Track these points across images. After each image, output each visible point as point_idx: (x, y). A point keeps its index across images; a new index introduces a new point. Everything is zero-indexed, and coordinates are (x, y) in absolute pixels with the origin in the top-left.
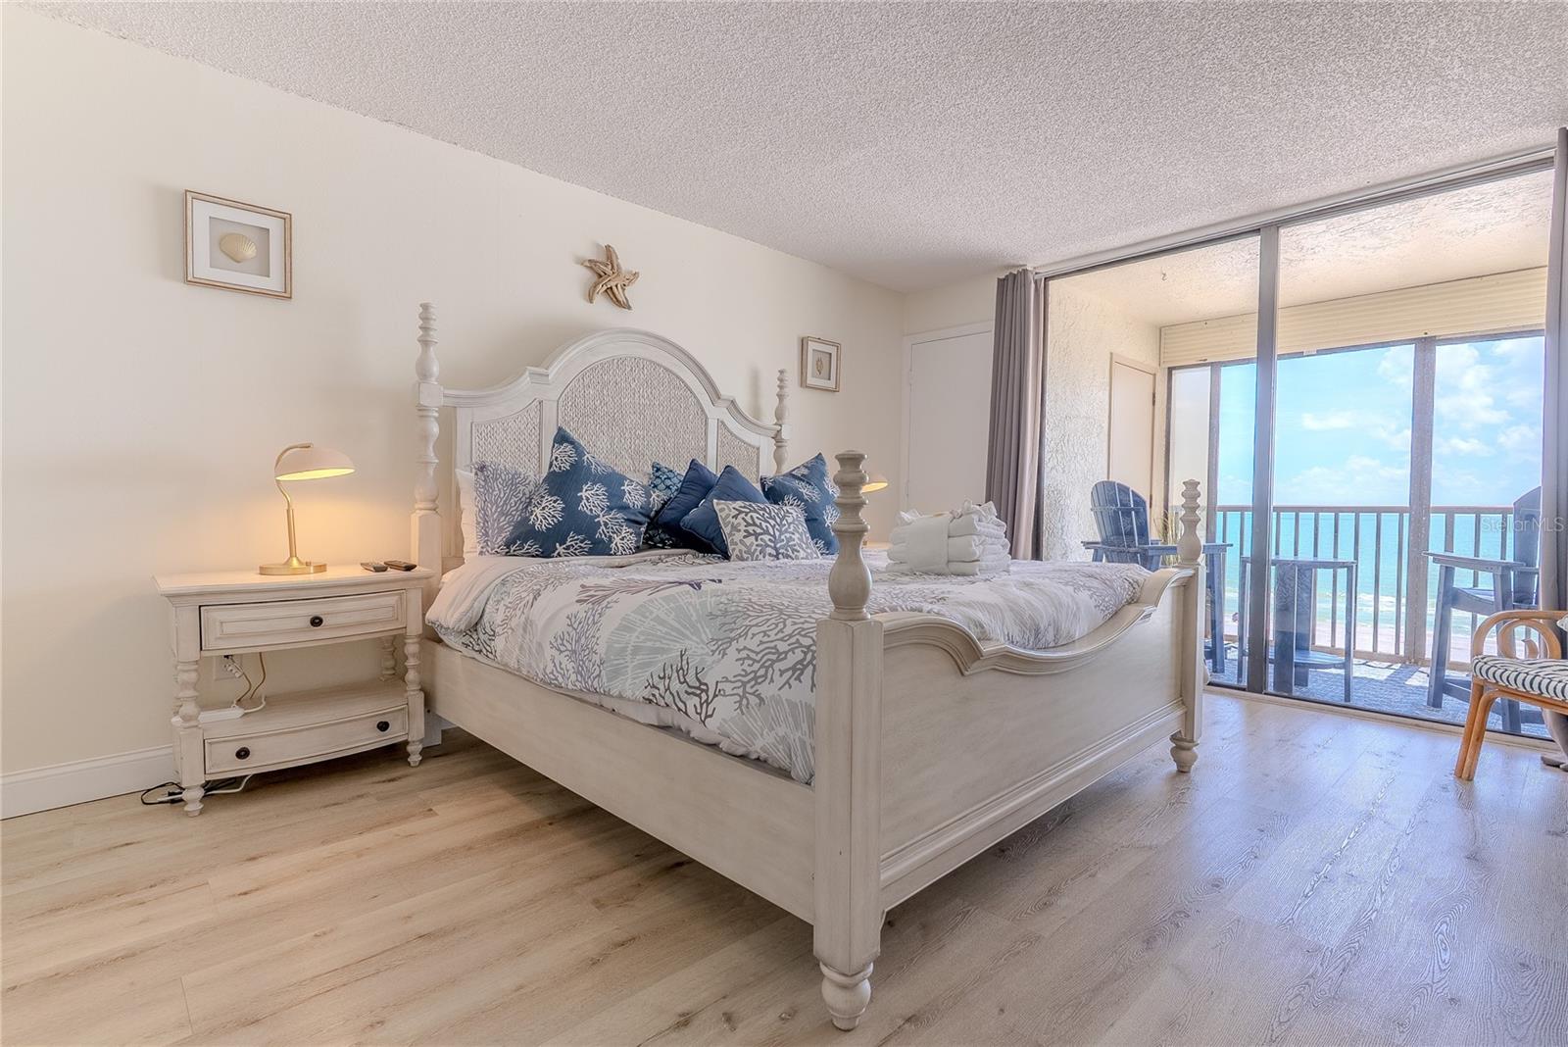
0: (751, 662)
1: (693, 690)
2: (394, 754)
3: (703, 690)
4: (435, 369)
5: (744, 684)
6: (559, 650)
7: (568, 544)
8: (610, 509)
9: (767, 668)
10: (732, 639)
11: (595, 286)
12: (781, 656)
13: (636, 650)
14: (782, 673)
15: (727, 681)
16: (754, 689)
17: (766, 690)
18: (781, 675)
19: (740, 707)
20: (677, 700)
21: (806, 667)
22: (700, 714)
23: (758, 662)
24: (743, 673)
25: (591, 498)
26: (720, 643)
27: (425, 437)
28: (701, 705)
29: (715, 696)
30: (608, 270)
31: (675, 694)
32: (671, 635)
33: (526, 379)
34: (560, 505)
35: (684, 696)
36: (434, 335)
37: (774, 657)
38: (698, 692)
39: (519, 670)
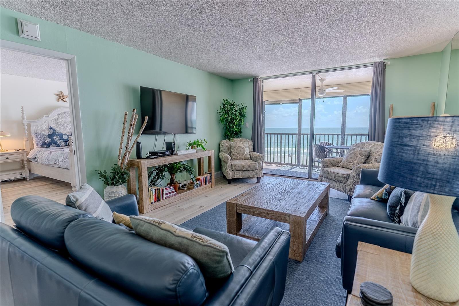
2: (24, 179)
4: (25, 117)
5: (63, 160)
6: (46, 160)
7: (52, 145)
8: (60, 140)
11: (59, 99)
15: (61, 160)
17: (65, 161)
19: (62, 163)
25: (56, 138)
27: (25, 129)
28: (58, 163)
30: (61, 96)
33: (44, 118)
34: (50, 139)
36: (24, 112)
39: (41, 163)
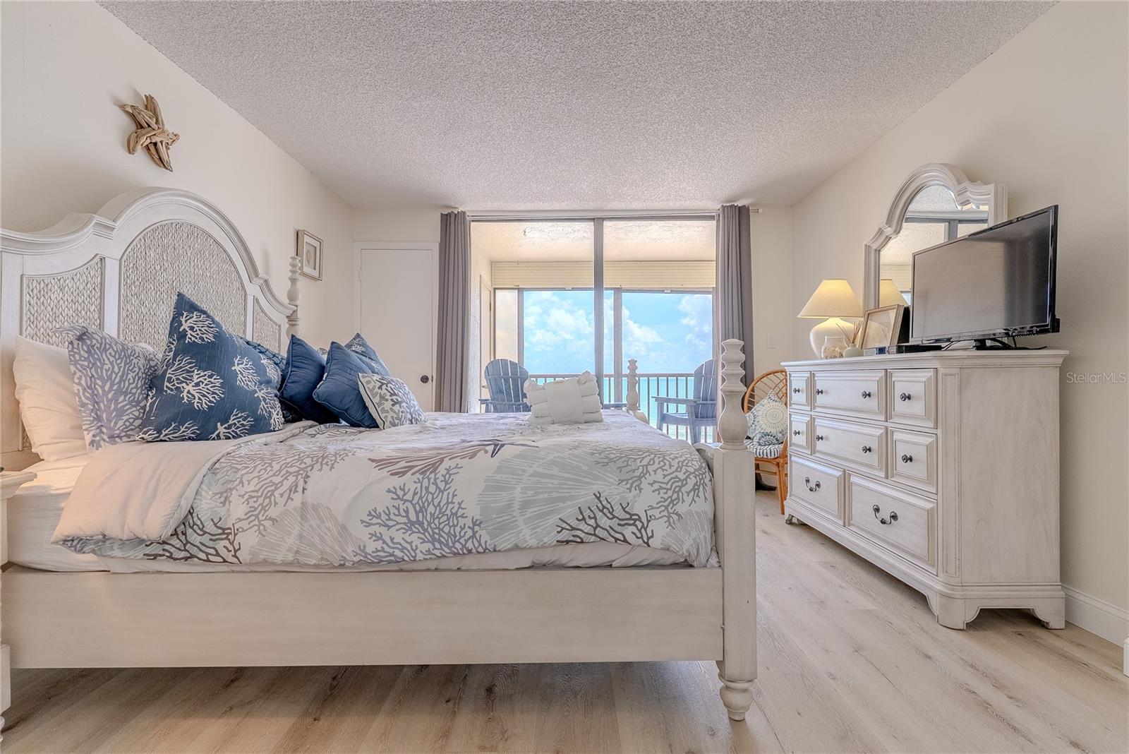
0: (665, 491)
1: (625, 522)
3: (635, 520)
5: (666, 507)
6: (386, 525)
7: (231, 422)
9: (678, 492)
10: (639, 478)
11: (136, 137)
12: (684, 482)
13: (525, 505)
14: (688, 493)
15: (653, 508)
16: (673, 509)
17: (681, 508)
18: (688, 495)
19: (670, 524)
20: (613, 533)
21: (699, 486)
22: (642, 537)
23: (670, 489)
24: (663, 500)
25: (244, 372)
26: (630, 481)
28: (640, 531)
29: (648, 521)
31: (608, 528)
32: (566, 484)
34: (218, 381)
35: (619, 529)
37: (680, 484)
38: (632, 522)
39: (302, 562)
